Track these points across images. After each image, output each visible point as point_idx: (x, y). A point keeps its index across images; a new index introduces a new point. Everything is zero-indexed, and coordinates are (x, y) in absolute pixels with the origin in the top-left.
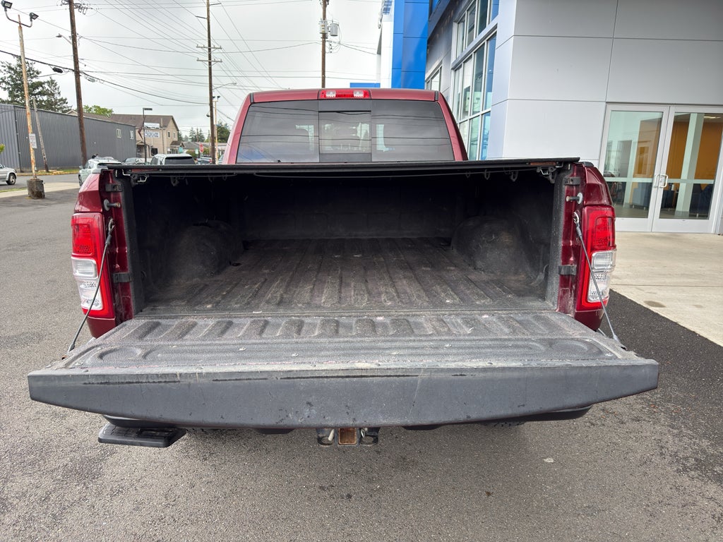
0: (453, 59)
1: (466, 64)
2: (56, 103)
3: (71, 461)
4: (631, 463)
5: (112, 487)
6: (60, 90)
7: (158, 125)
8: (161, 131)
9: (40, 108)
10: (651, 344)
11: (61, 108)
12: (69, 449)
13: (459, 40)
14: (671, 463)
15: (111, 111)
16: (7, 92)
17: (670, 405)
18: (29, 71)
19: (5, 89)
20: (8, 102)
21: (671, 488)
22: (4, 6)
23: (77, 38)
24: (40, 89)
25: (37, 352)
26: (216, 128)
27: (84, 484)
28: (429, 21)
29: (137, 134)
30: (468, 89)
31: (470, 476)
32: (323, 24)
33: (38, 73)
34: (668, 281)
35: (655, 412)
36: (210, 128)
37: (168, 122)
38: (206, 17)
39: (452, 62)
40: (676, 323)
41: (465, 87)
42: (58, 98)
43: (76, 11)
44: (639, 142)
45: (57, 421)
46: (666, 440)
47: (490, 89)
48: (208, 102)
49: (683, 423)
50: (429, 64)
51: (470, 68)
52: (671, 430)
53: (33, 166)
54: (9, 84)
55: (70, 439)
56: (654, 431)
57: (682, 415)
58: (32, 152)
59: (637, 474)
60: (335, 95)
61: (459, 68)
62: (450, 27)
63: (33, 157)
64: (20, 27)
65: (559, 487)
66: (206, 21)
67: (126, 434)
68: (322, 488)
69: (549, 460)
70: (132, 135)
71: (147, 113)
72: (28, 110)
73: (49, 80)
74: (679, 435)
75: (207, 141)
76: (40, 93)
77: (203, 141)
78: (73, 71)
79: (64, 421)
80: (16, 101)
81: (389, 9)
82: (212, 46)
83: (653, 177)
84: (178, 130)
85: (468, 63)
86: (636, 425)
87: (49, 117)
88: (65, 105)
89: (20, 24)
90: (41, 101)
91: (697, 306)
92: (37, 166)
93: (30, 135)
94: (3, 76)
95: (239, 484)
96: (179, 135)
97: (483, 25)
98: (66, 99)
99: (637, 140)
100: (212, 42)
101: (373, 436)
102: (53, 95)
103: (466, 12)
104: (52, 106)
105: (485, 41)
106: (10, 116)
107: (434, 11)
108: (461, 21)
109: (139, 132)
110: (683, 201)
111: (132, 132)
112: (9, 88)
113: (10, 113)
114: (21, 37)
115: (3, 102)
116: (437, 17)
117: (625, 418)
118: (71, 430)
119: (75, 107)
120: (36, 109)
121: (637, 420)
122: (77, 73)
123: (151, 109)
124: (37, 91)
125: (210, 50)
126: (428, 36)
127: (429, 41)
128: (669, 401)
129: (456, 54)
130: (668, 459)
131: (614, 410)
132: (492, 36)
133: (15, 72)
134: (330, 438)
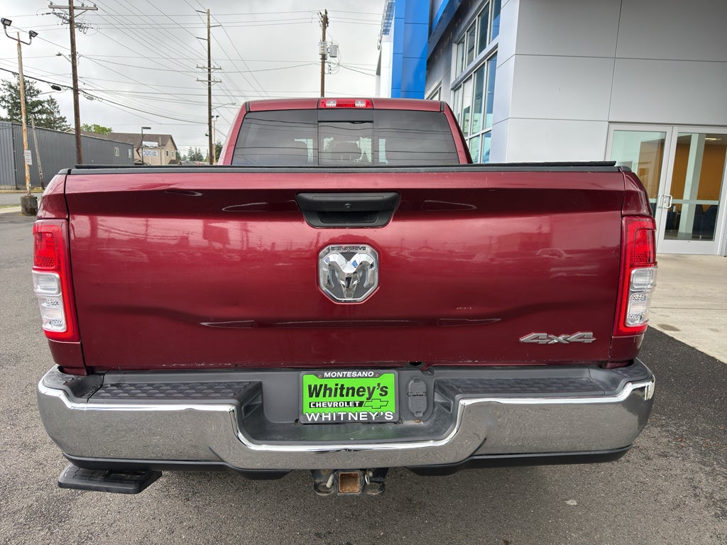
0: (453, 79)
1: (466, 84)
2: (55, 122)
3: (37, 501)
4: (662, 506)
5: (81, 533)
6: (59, 108)
7: (157, 143)
8: (159, 150)
9: (39, 126)
10: (670, 370)
11: (59, 127)
12: (36, 486)
13: (459, 61)
14: (707, 506)
15: (110, 130)
16: (6, 110)
17: (698, 439)
18: (29, 90)
19: (4, 107)
20: (7, 120)
21: (711, 537)
22: (3, 23)
23: (77, 57)
24: (40, 107)
25: (13, 375)
26: (214, 147)
27: (49, 528)
28: (429, 42)
29: (135, 152)
30: (467, 110)
31: (485, 520)
32: (322, 45)
33: (38, 92)
34: (679, 303)
35: (682, 446)
36: (208, 148)
37: (167, 141)
38: (207, 38)
39: (451, 82)
40: (693, 348)
41: (465, 107)
42: (58, 116)
43: (76, 30)
44: (639, 163)
45: (25, 454)
46: (698, 479)
47: (490, 111)
48: (207, 121)
49: (714, 459)
50: (428, 85)
51: (470, 88)
52: (703, 467)
53: (28, 183)
54: (9, 102)
55: (39, 475)
56: (684, 468)
57: (713, 450)
58: (27, 168)
59: (671, 519)
60: (335, 105)
61: (458, 89)
62: (449, 48)
63: (27, 174)
64: (19, 45)
65: (587, 535)
66: (207, 42)
67: (90, 477)
68: (318, 535)
69: (572, 503)
70: (130, 154)
71: (146, 132)
72: (24, 127)
73: (49, 99)
74: (712, 473)
75: (206, 161)
76: (39, 112)
77: (201, 160)
78: (72, 89)
79: (33, 454)
80: (15, 119)
81: (389, 30)
82: (212, 67)
83: (657, 197)
84: (176, 149)
85: (468, 82)
86: (663, 461)
87: (47, 134)
88: (64, 123)
89: (19, 41)
90: (40, 120)
91: (712, 330)
92: (32, 182)
93: (25, 151)
94: (3, 94)
95: (224, 529)
96: (177, 154)
97: (482, 46)
98: (65, 118)
99: (637, 162)
100: (211, 63)
101: (379, 482)
102: (52, 113)
103: (466, 33)
104: (51, 124)
105: (486, 60)
106: (8, 133)
107: (433, 32)
108: (461, 42)
109: (137, 151)
110: (686, 223)
111: (130, 150)
112: (8, 106)
113: (7, 130)
114: (20, 54)
115: (2, 119)
116: (436, 38)
117: (651, 454)
118: (41, 464)
119: (73, 126)
120: (34, 126)
121: (665, 455)
122: (76, 90)
123: (150, 128)
124: (36, 109)
125: (209, 70)
126: (427, 56)
127: (429, 62)
128: (697, 434)
129: (455, 75)
130: (704, 501)
131: (638, 444)
132: (493, 56)
133: (15, 90)
134: (328, 485)
